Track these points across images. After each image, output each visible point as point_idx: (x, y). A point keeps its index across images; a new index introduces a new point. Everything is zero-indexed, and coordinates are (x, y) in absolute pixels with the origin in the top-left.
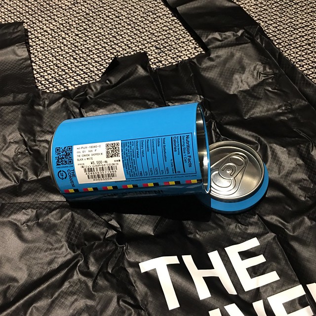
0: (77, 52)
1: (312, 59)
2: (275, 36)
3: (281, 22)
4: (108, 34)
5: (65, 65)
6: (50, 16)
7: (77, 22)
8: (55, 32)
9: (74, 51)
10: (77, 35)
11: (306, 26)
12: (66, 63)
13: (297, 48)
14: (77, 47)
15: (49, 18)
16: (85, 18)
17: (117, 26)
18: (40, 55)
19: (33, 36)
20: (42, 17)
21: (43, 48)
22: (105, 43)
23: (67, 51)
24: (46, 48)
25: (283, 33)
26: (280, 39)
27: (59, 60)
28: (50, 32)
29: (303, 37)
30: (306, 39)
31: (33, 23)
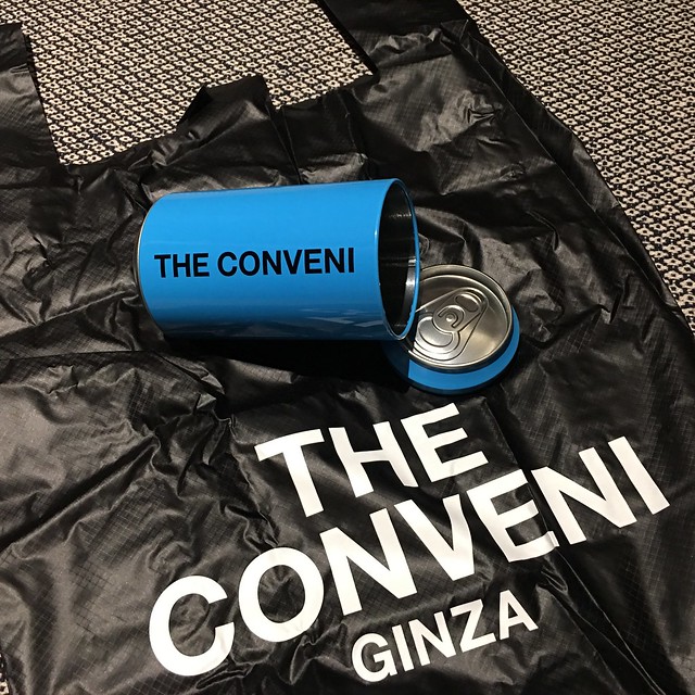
0: (127, 78)
1: (568, 80)
2: (504, 37)
3: (516, 8)
4: (187, 40)
5: (106, 105)
6: (71, 9)
7: (124, 18)
8: (83, 40)
9: (121, 77)
10: (126, 45)
11: (563, 15)
12: (107, 100)
13: (542, 59)
14: (127, 68)
15: (70, 13)
16: (140, 9)
17: (202, 24)
18: (57, 86)
19: (41, 50)
20: (56, 11)
21: (62, 72)
22: (180, 59)
23: (108, 76)
24: (66, 73)
25: (519, 30)
26: (512, 42)
27: (93, 95)
28: (72, 40)
29: (555, 36)
30: (561, 41)
31: (39, 23)
